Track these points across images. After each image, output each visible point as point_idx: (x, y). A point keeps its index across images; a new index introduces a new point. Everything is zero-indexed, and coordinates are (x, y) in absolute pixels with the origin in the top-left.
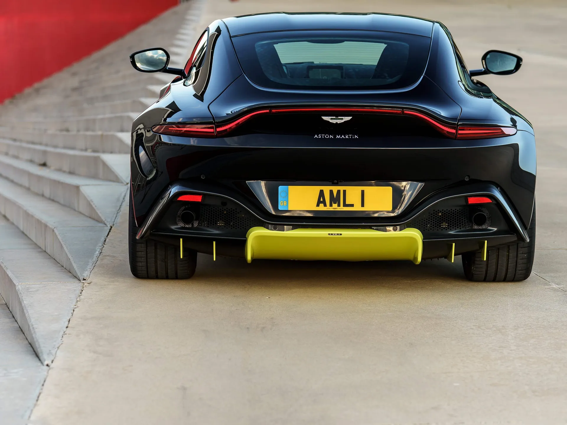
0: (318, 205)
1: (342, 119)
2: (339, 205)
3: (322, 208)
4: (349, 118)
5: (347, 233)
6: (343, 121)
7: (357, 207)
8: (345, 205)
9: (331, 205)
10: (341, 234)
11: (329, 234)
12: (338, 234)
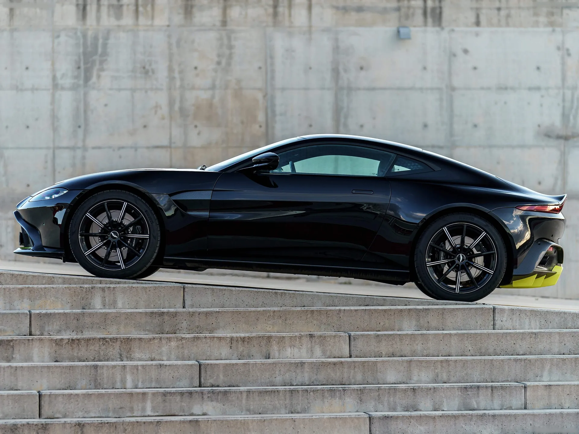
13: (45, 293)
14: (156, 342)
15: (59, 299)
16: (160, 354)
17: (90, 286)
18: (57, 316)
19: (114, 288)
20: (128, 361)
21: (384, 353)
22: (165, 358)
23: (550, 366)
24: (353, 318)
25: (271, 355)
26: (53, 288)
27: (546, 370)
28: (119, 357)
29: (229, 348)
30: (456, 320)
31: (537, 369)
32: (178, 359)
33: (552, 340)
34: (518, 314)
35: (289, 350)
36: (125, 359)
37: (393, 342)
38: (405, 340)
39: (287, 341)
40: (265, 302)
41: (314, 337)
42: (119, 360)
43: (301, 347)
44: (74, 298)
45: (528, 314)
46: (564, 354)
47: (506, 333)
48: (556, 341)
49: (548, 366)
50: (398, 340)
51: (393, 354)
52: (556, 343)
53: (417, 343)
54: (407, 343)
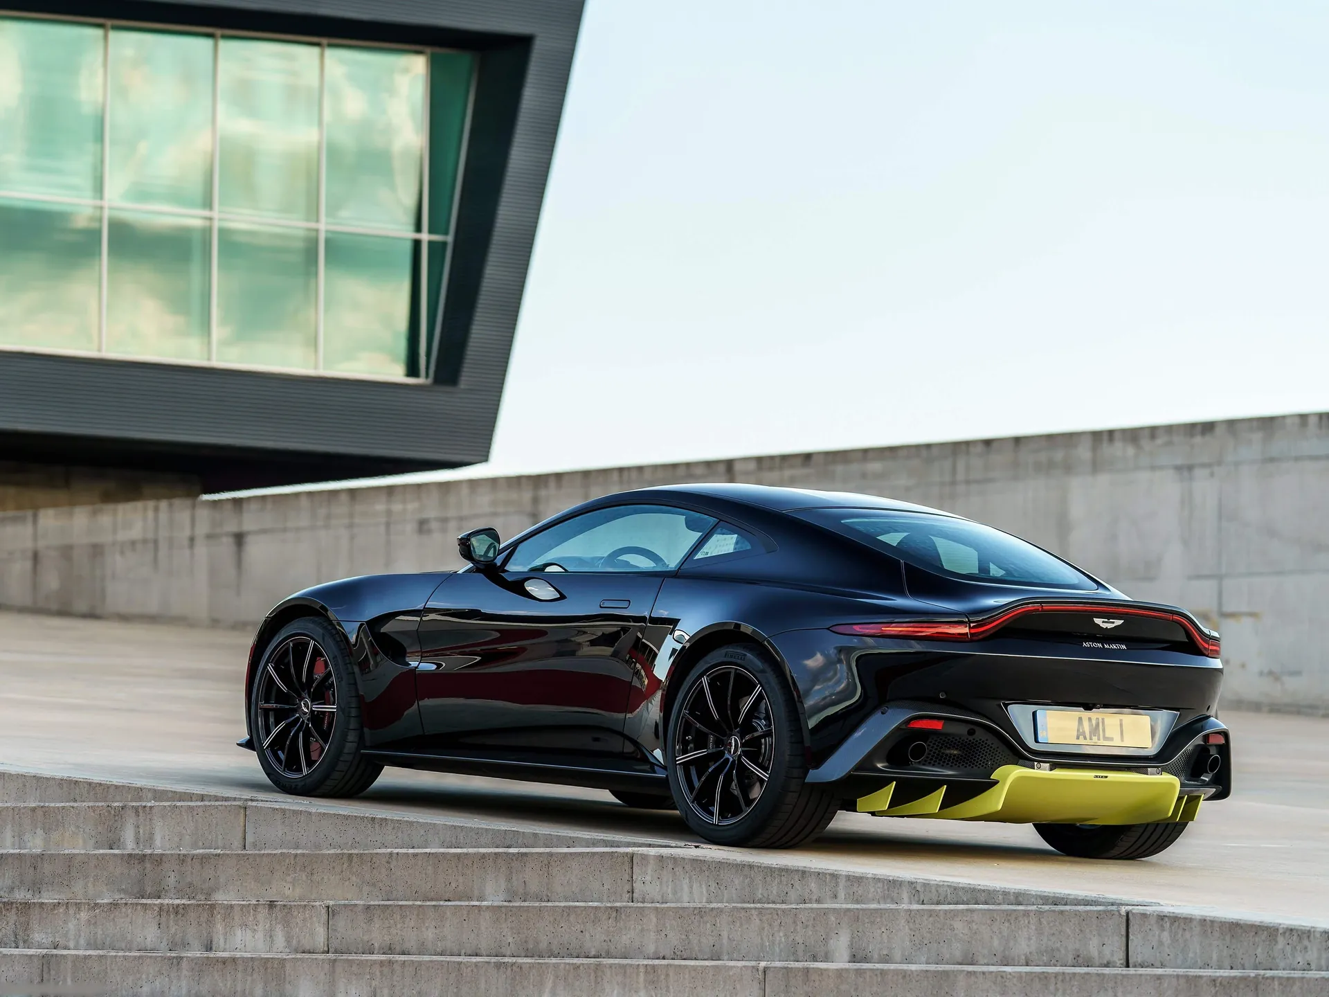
0: (1078, 738)
1: (1113, 623)
2: (1099, 739)
3: (1081, 741)
4: (1119, 622)
5: (1113, 776)
6: (1113, 626)
7: (1117, 742)
8: (1106, 739)
9: (1091, 739)
10: (1106, 777)
11: (1097, 777)
12: (1102, 777)
13: (62, 817)
14: (61, 910)
15: (80, 829)
16: (66, 935)
17: (121, 804)
18: (10, 860)
19: (151, 807)
20: (24, 948)
21: (376, 945)
22: (72, 944)
23: (554, 982)
24: (410, 871)
25: (214, 943)
26: (73, 807)
27: (547, 990)
28: (13, 939)
29: (157, 927)
30: (569, 879)
31: (531, 987)
32: (90, 946)
33: (645, 926)
34: (671, 866)
35: (239, 933)
36: (21, 944)
37: (391, 921)
38: (408, 919)
39: (237, 913)
40: (357, 840)
41: (275, 907)
42: (13, 945)
43: (256, 927)
44: (100, 829)
45: (688, 867)
46: (664, 958)
47: (569, 907)
48: (651, 927)
49: (551, 981)
50: (399, 917)
51: (390, 949)
52: (651, 933)
53: (427, 925)
54: (412, 924)
